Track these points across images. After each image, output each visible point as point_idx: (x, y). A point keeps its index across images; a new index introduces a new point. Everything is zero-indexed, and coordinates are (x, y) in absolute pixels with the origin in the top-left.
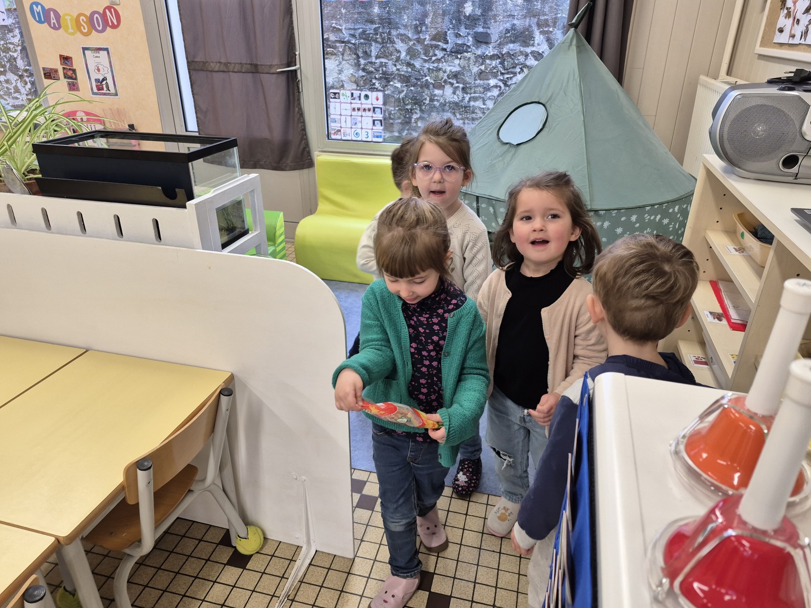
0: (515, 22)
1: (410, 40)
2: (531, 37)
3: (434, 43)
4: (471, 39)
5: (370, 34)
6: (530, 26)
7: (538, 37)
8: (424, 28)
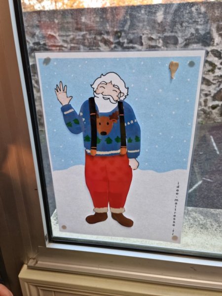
0: (199, 27)
1: (112, 43)
2: (212, 39)
3: (131, 45)
4: (161, 41)
5: (79, 39)
6: (210, 30)
7: (217, 39)
8: (123, 34)
